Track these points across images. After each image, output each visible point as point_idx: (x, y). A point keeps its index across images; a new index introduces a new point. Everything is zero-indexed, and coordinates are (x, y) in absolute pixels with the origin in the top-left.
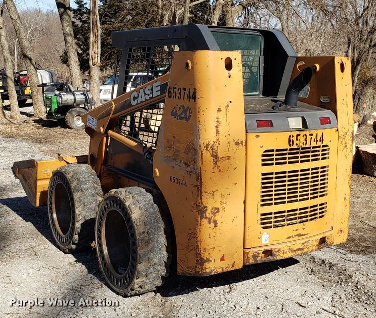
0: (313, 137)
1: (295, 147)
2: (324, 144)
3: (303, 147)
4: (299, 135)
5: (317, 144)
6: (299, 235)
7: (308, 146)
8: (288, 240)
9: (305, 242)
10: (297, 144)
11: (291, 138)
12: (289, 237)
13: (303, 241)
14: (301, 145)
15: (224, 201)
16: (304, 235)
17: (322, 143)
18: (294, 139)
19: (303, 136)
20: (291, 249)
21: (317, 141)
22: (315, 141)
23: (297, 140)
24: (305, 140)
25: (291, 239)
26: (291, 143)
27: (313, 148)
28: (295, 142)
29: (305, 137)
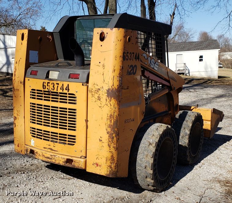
0: (60, 86)
1: (46, 90)
2: (70, 92)
3: (52, 91)
4: (49, 83)
5: (63, 91)
6: (51, 149)
7: (55, 91)
8: (44, 149)
9: (53, 155)
10: (48, 89)
11: (44, 84)
12: (45, 148)
13: (52, 154)
14: (51, 89)
15: (18, 114)
16: (55, 151)
17: (68, 92)
18: (46, 84)
19: (52, 84)
20: (44, 155)
21: (63, 89)
22: (61, 89)
23: (48, 85)
24: (53, 87)
25: (46, 150)
26: (44, 87)
27: (60, 93)
28: (47, 87)
29: (53, 85)
